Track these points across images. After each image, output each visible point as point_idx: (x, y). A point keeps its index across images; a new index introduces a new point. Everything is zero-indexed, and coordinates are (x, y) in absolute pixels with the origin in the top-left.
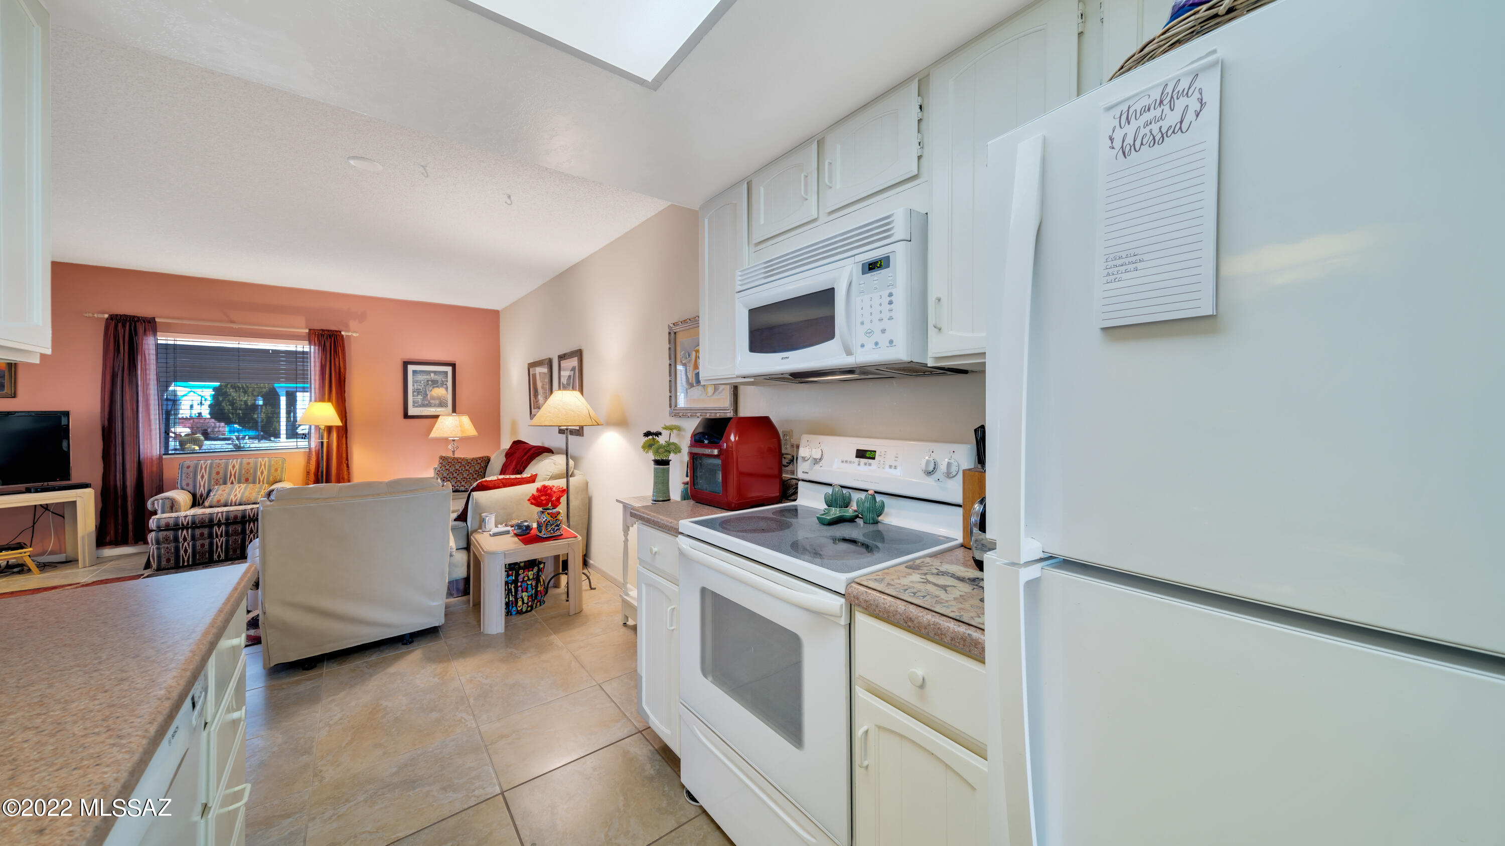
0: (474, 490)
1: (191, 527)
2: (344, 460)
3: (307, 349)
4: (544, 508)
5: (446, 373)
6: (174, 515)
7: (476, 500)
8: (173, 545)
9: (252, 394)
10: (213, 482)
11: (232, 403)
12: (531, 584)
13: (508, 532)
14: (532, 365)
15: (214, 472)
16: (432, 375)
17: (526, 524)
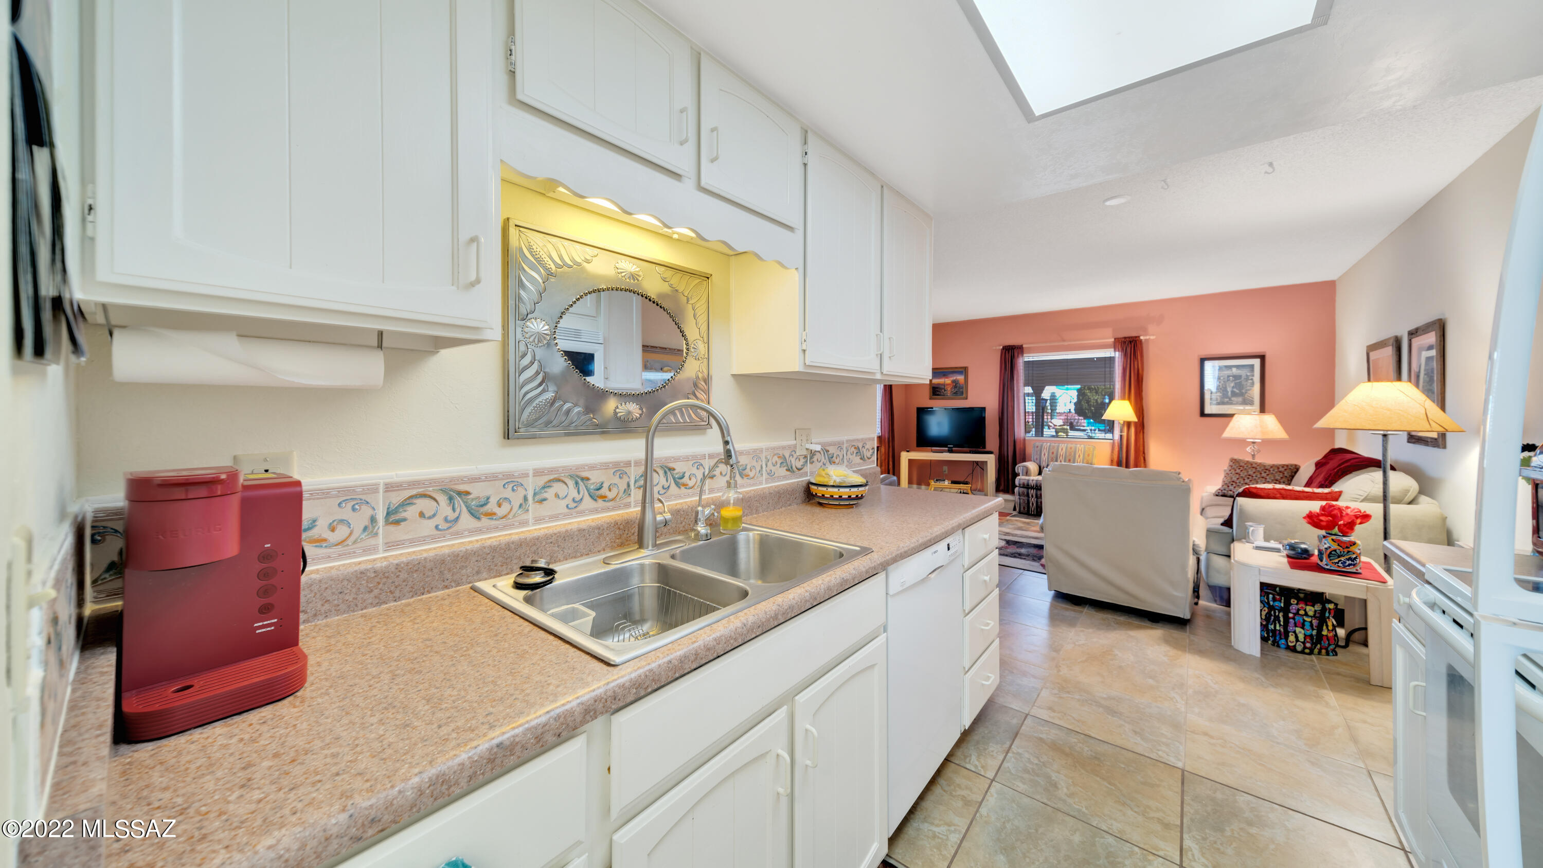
0: (1240, 495)
1: (1035, 488)
2: (1141, 453)
3: (1113, 355)
4: (1328, 532)
5: (1252, 366)
6: (1027, 478)
7: (1240, 506)
8: (1026, 498)
9: (1102, 394)
10: (1050, 460)
11: (1088, 402)
12: (1311, 622)
13: (1278, 550)
14: (1371, 348)
15: (1051, 452)
16: (1234, 370)
17: (1303, 546)
